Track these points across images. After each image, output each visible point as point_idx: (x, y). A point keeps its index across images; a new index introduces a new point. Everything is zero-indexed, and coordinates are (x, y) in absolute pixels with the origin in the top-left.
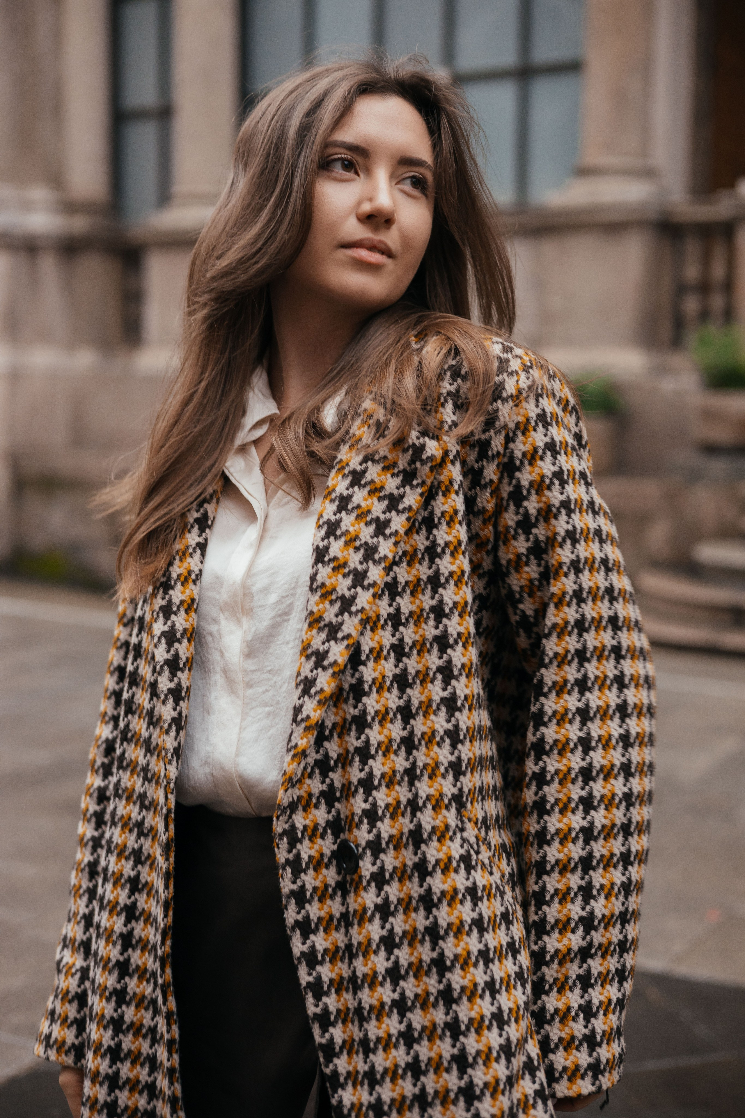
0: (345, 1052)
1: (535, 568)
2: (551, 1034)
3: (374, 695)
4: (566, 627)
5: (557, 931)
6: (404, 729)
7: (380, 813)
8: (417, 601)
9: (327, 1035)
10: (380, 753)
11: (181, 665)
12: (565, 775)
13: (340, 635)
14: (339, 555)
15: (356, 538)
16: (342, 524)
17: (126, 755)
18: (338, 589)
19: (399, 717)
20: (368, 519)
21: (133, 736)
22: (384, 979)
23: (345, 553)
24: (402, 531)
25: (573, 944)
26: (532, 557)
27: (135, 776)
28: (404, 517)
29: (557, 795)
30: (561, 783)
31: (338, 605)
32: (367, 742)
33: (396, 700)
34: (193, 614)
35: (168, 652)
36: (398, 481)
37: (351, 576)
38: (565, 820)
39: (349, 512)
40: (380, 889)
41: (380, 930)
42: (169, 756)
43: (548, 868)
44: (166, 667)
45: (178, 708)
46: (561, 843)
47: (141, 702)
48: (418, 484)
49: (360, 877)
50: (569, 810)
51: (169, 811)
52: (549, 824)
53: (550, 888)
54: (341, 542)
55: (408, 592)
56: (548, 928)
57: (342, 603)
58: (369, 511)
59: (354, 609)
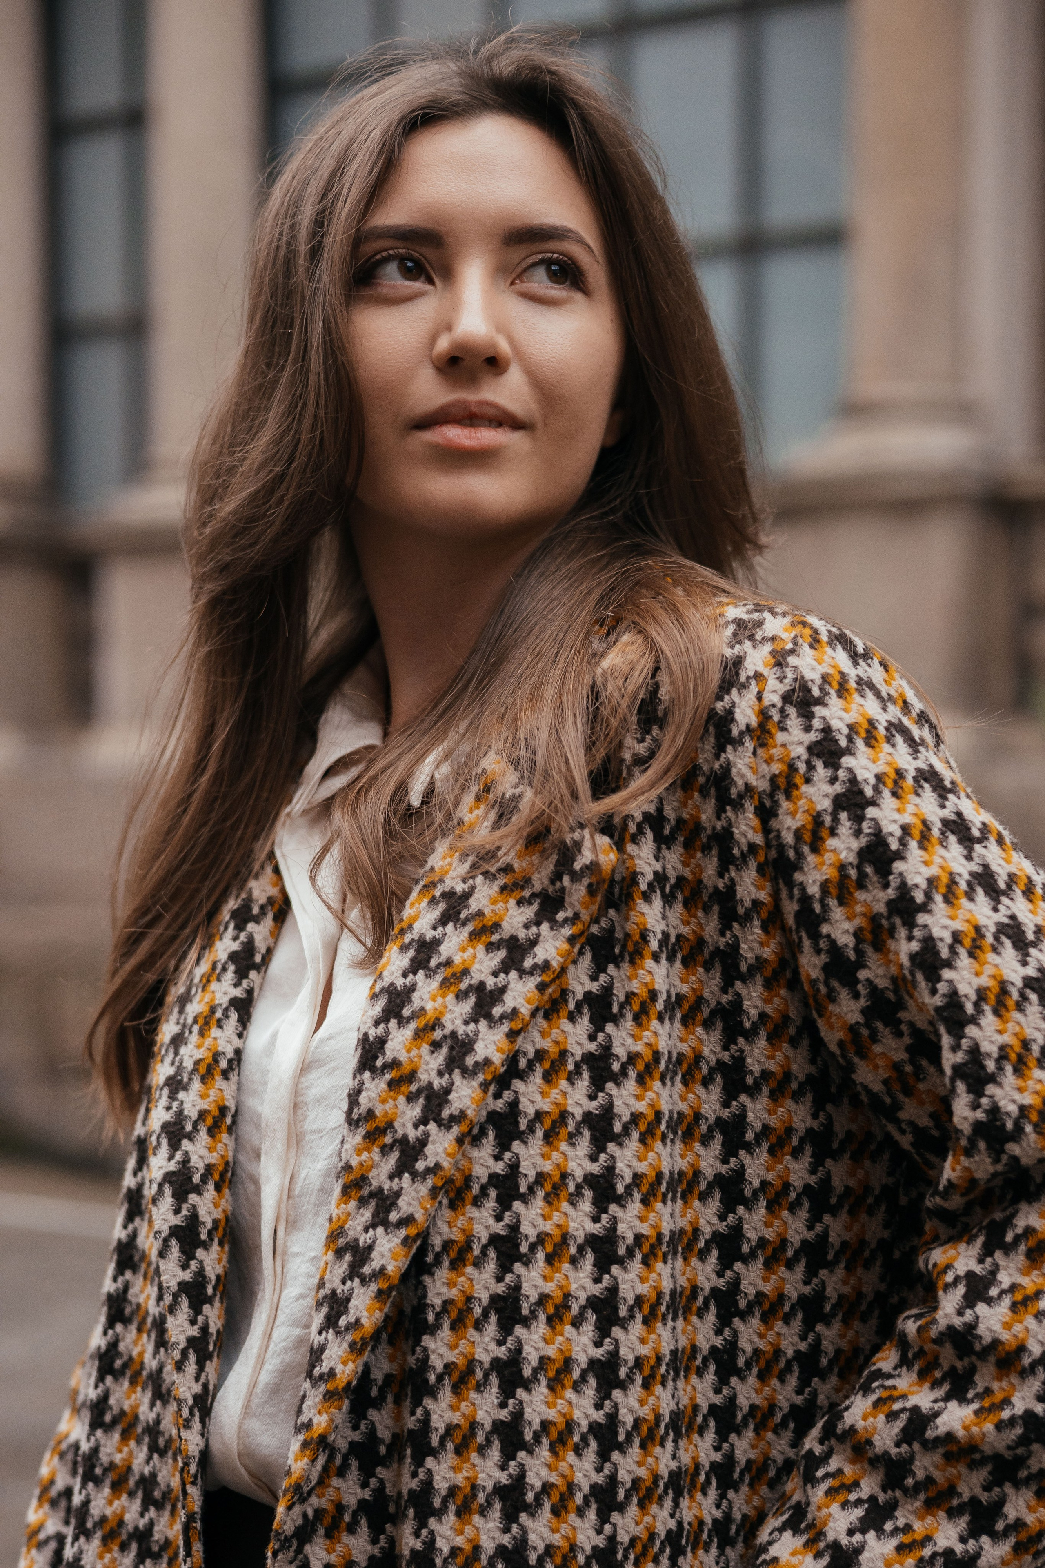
3: (445, 1332)
6: (503, 1405)
8: (555, 1154)
11: (204, 1237)
13: (394, 1216)
14: (403, 1057)
15: (437, 1023)
16: (415, 996)
17: (112, 1401)
18: (396, 1124)
19: (494, 1380)
20: (463, 986)
21: (125, 1366)
23: (414, 1052)
24: (525, 1010)
27: (132, 1443)
28: (532, 983)
31: (395, 1155)
33: (493, 1346)
34: (225, 1137)
35: (177, 1211)
36: (529, 912)
37: (421, 1100)
39: (431, 973)
42: (185, 1413)
44: (174, 1242)
45: (200, 1319)
47: (141, 1300)
48: (566, 920)
51: (191, 1517)
54: (408, 1032)
55: (540, 1133)
57: (402, 1152)
58: (466, 972)
59: (420, 1166)
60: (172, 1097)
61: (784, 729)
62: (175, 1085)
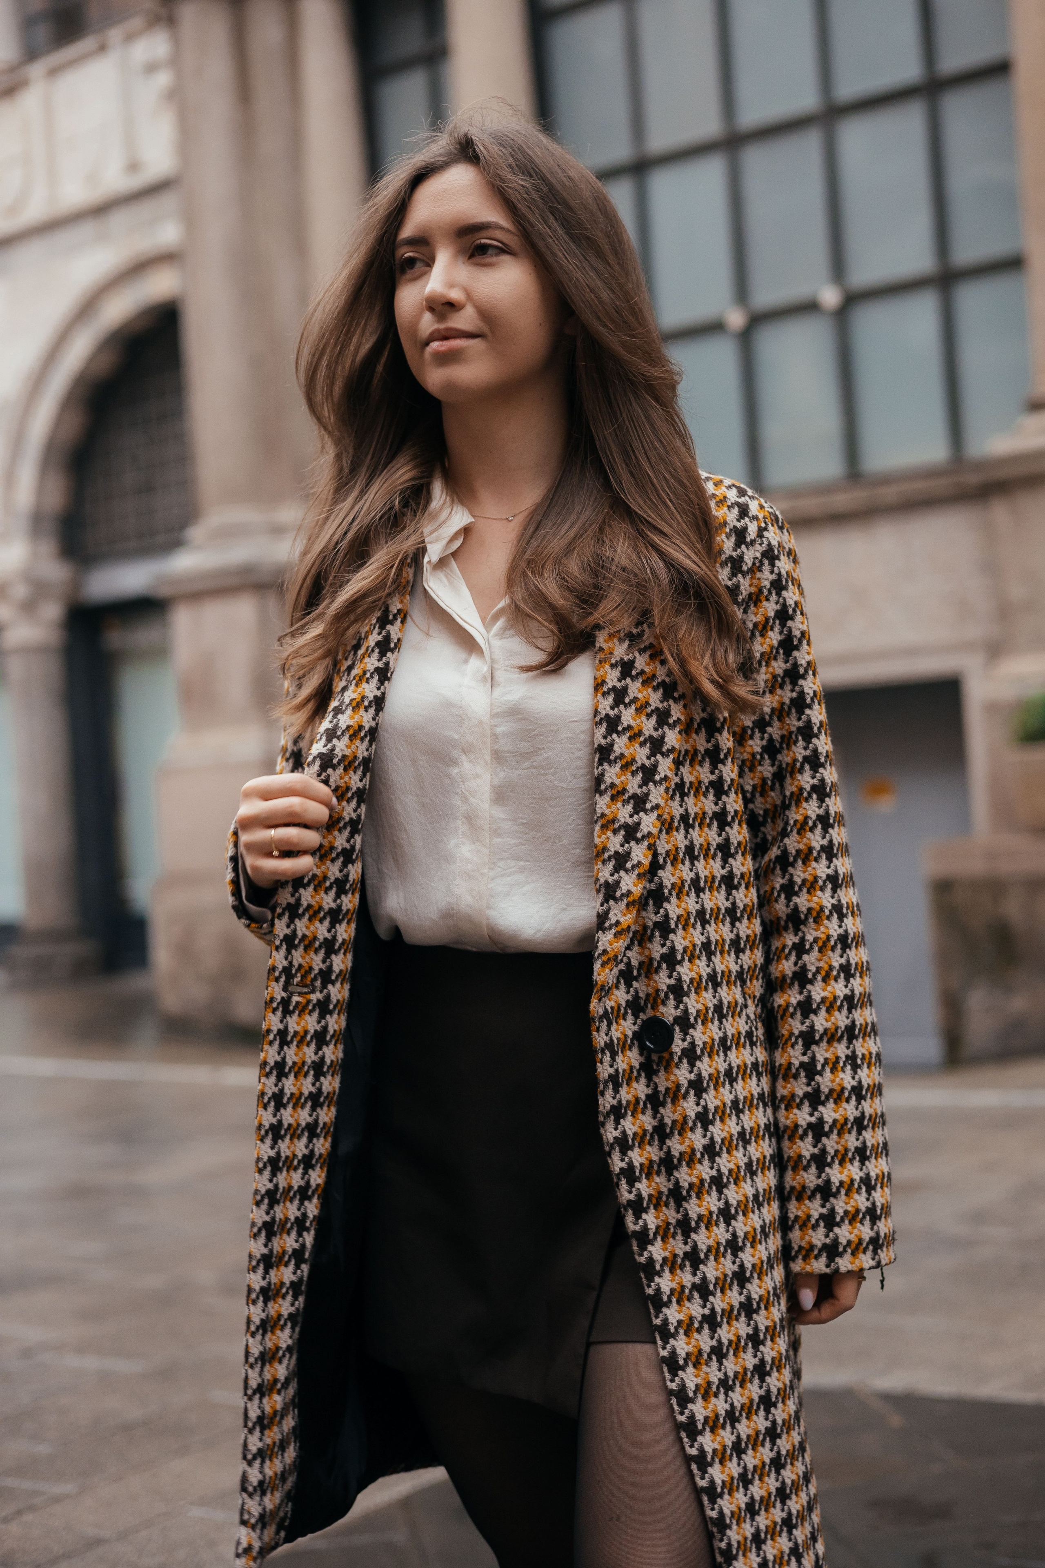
0: (659, 1239)
1: (758, 742)
2: (837, 1208)
4: (802, 794)
5: (832, 1101)
7: (685, 987)
9: (641, 1222)
10: (680, 926)
12: (824, 943)
22: (702, 1155)
25: (849, 1113)
26: (757, 730)
29: (817, 964)
30: (820, 950)
32: (666, 916)
38: (829, 988)
40: (692, 1065)
41: (695, 1107)
43: (817, 1037)
46: (828, 1011)
49: (671, 1054)
50: (832, 978)
52: (813, 993)
53: (820, 1059)
56: (823, 1098)
60: (335, 716)
61: (761, 571)
62: (338, 711)
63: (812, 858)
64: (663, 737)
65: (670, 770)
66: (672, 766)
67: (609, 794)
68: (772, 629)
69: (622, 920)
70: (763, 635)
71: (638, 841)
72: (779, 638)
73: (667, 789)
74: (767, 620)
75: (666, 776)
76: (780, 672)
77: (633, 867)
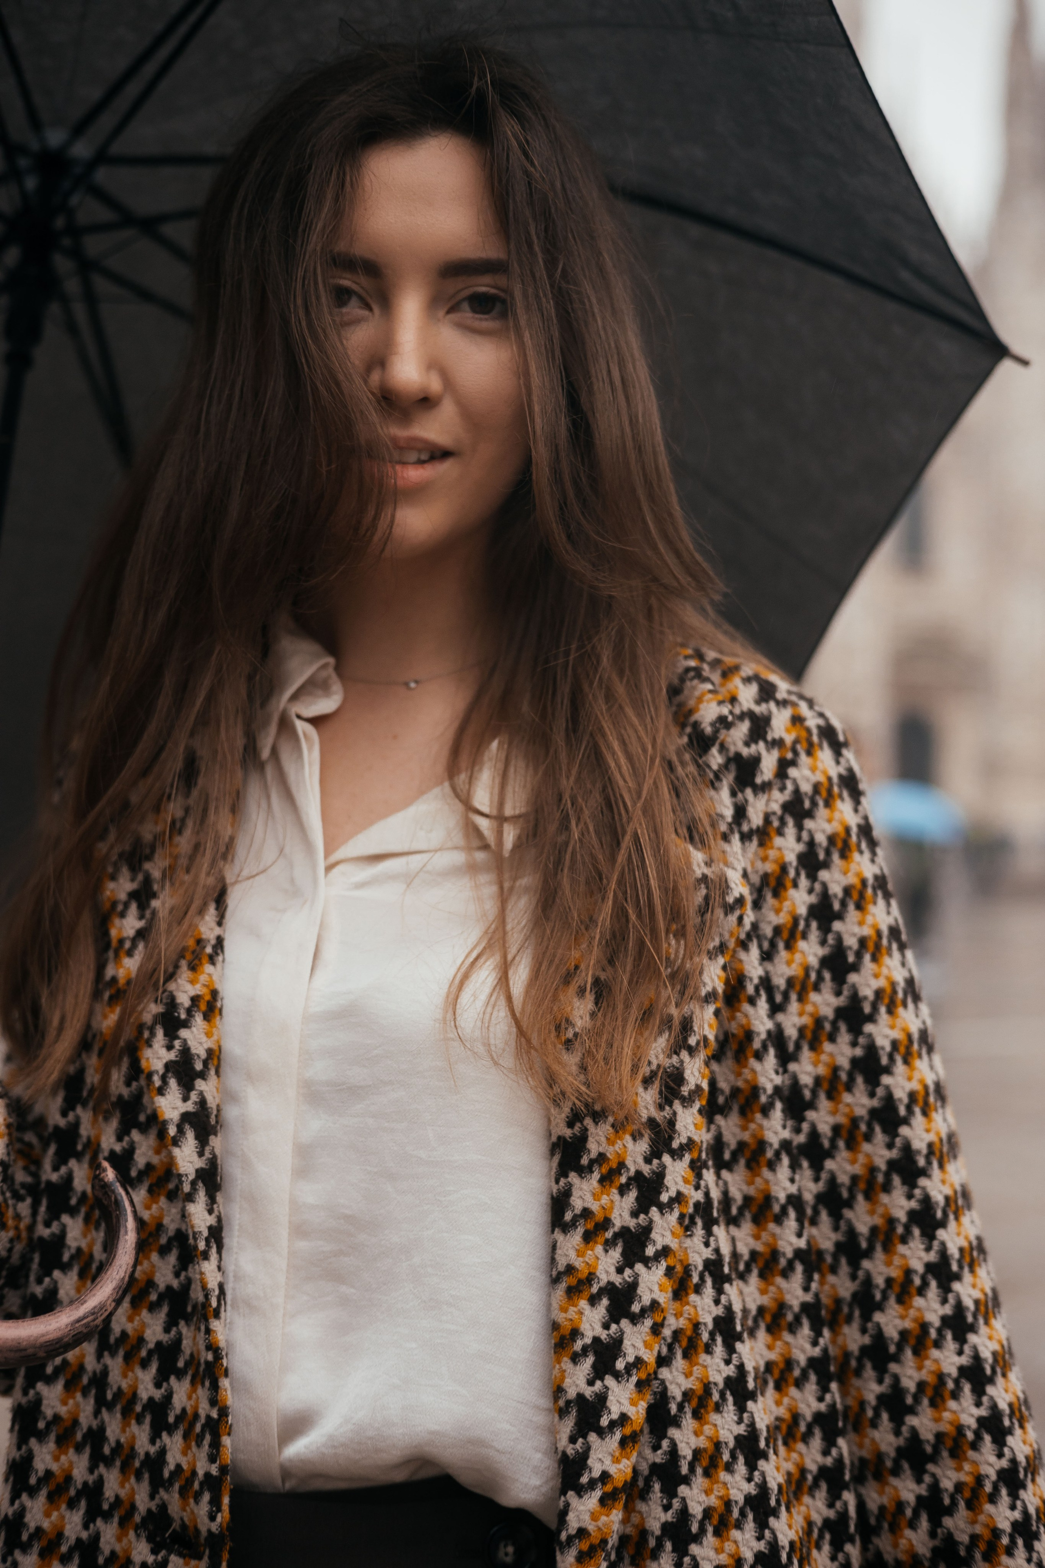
63: (929, 1343)
64: (672, 1123)
65: (686, 1181)
66: (691, 1176)
67: (580, 1230)
68: (804, 936)
69: (613, 1470)
70: (789, 947)
71: (635, 1319)
72: (821, 952)
73: (682, 1217)
74: (796, 920)
75: (679, 1194)
76: (828, 1012)
77: (629, 1368)
